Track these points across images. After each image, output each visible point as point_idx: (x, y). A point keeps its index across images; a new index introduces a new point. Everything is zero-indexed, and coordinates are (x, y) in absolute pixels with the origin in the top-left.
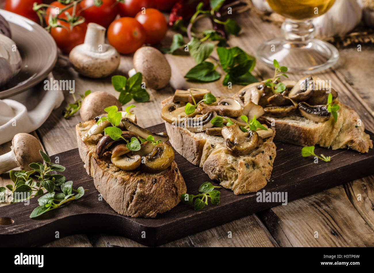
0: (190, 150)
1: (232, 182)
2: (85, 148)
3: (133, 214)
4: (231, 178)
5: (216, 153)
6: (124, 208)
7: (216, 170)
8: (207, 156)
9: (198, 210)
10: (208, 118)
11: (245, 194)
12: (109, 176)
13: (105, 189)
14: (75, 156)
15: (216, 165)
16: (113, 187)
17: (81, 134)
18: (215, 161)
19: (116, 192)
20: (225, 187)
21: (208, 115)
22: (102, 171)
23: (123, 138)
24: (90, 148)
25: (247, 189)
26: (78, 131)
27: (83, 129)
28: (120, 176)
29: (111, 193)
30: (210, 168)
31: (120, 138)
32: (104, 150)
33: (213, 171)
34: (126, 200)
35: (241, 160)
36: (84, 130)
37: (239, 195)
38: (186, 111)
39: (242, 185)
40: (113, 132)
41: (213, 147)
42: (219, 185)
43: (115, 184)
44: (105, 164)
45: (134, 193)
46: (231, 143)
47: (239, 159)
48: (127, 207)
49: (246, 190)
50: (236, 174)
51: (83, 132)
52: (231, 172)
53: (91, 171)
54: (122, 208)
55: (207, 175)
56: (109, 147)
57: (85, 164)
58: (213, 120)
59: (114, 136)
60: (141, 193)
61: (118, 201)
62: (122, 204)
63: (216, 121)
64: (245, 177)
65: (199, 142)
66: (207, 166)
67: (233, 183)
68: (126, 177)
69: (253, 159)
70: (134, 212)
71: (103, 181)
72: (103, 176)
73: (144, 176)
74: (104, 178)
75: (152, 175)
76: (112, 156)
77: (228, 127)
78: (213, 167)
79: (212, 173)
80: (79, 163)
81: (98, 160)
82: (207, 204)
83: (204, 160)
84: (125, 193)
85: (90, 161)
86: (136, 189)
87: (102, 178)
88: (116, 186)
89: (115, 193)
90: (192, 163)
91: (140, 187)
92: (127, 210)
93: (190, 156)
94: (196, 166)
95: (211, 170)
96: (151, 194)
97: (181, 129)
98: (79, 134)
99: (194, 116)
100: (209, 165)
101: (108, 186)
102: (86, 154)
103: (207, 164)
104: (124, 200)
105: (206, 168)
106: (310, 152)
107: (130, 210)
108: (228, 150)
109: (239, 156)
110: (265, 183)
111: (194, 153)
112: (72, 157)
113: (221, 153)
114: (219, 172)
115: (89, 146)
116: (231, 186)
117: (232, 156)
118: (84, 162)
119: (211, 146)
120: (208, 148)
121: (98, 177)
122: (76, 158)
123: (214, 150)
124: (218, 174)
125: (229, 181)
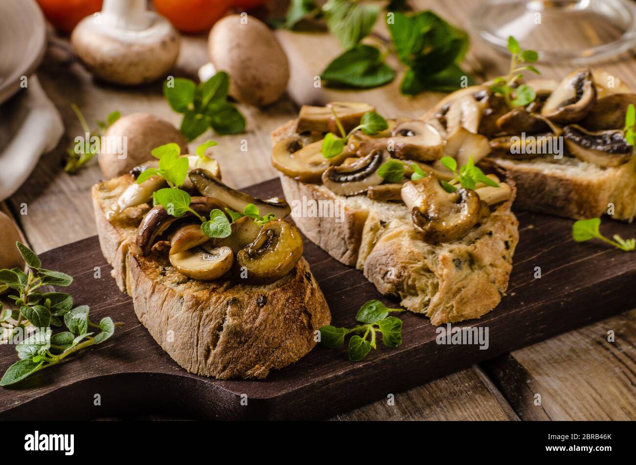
0: (336, 233)
1: (427, 299)
2: (112, 234)
3: (219, 372)
4: (423, 291)
5: (390, 238)
6: (199, 359)
7: (392, 273)
8: (372, 246)
9: (357, 359)
10: (372, 165)
11: (455, 323)
12: (166, 293)
13: (158, 320)
14: (92, 253)
15: (391, 264)
16: (175, 316)
17: (104, 205)
18: (388, 255)
19: (183, 327)
20: (411, 310)
21: (372, 158)
22: (150, 283)
23: (193, 211)
24: (123, 234)
25: (458, 313)
26: (97, 199)
27: (107, 194)
28: (190, 291)
29: (172, 329)
30: (378, 269)
31: (188, 212)
32: (153, 237)
33: (386, 278)
34: (202, 342)
35: (445, 252)
36: (109, 198)
37: (443, 325)
38: (324, 150)
39: (448, 305)
41: (384, 227)
42: (399, 306)
43: (178, 310)
44: (157, 267)
45: (220, 328)
46: (422, 217)
47: (440, 249)
48: (207, 357)
49: (456, 316)
50: (435, 282)
51: (107, 201)
52: (424, 278)
53: (127, 283)
54: (196, 359)
55: (373, 285)
56: (165, 232)
57: (113, 268)
58: (383, 169)
59: (173, 208)
60: (234, 326)
61: (188, 346)
62: (195, 350)
63: (390, 170)
64: (455, 288)
65: (354, 215)
66: (372, 267)
67: (429, 301)
68: (203, 294)
69: (470, 248)
70: (220, 367)
71: (153, 304)
72: (153, 292)
73: (239, 290)
74: (155, 297)
75: (255, 288)
76: (171, 251)
77: (415, 183)
78: (386, 269)
79: (382, 281)
81: (142, 260)
82: (375, 348)
83: (365, 254)
84: (201, 328)
85: (124, 261)
86: (224, 320)
87: (151, 297)
88: (181, 313)
89: (179, 329)
90: (341, 260)
91: (233, 315)
92: (206, 363)
93: (335, 245)
94: (350, 267)
95: (380, 275)
96: (256, 329)
97: (315, 190)
98: (99, 206)
99: (341, 161)
100: (378, 264)
101: (165, 315)
102: (116, 247)
103: (371, 263)
104: (199, 342)
105: (370, 271)
106: (590, 231)
107: (211, 364)
108: (417, 231)
109: (441, 243)
110: (497, 299)
111: (343, 239)
112: (85, 254)
113: (401, 238)
114: (398, 280)
115: (122, 230)
116: (424, 308)
117: (426, 244)
118: (111, 264)
119: (379, 223)
120: (373, 227)
121: (142, 296)
122: (93, 256)
123: (387, 231)
124: (396, 282)
125: (420, 296)
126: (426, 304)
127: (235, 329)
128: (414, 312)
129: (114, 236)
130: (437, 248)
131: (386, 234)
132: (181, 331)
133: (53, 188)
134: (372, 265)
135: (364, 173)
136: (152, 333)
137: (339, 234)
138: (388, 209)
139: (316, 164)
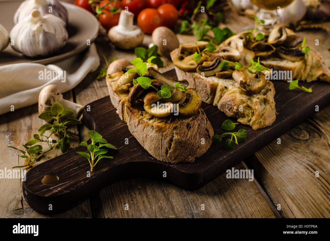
0: (204, 91)
1: (249, 119)
2: (117, 97)
3: (172, 160)
4: (248, 115)
5: (230, 94)
6: (163, 154)
7: (234, 108)
8: (221, 97)
9: (229, 149)
10: (216, 64)
11: (262, 128)
12: (145, 124)
13: (142, 136)
14: (107, 103)
15: (233, 105)
16: (150, 135)
17: (112, 84)
18: (231, 101)
19: (154, 140)
20: (243, 123)
21: (216, 61)
22: (137, 120)
23: (152, 86)
24: (121, 97)
25: (263, 124)
26: (109, 82)
27: (112, 80)
28: (156, 123)
29: (149, 141)
30: (227, 107)
31: (150, 87)
32: (135, 98)
33: (231, 110)
34: (164, 147)
35: (255, 100)
36: (114, 81)
37: (258, 130)
38: (194, 59)
39: (259, 121)
40: (143, 82)
41: (226, 89)
42: (237, 122)
43: (152, 132)
44: (139, 112)
45: (171, 140)
46: (243, 84)
47: (253, 98)
48: (167, 153)
49: (263, 125)
50: (252, 111)
51: (113, 83)
52: (248, 110)
53: (124, 117)
54: (161, 154)
55: (223, 113)
56: (140, 96)
57: (117, 110)
58: (221, 66)
59: (144, 85)
60: (178, 139)
61: (156, 149)
62: (161, 151)
63: (224, 65)
64: (261, 114)
65: (213, 85)
66: (223, 106)
67: (251, 119)
68: (161, 125)
69: (265, 97)
70: (173, 158)
71: (139, 129)
72: (139, 124)
73: (177, 122)
74: (140, 126)
75: (184, 120)
76: (145, 104)
77: (238, 71)
78: (231, 107)
79: (229, 112)
80: (112, 109)
81: (131, 109)
82: (237, 144)
83: (217, 100)
84: (163, 141)
85: (122, 108)
86: (173, 136)
87: (138, 125)
88: (153, 134)
89: (153, 141)
90: (206, 102)
91: (177, 134)
92: (166, 156)
93: (203, 96)
94: (210, 105)
95: (228, 109)
96: (187, 140)
97: (193, 75)
98: (110, 85)
99: (202, 63)
100: (226, 105)
101: (145, 134)
102: (118, 102)
103: (223, 104)
104: (163, 147)
105: (222, 107)
106: (295, 85)
107: (169, 157)
108: (242, 91)
109: (253, 95)
110: (275, 117)
111: (207, 94)
112: (105, 104)
113: (235, 94)
114: (237, 111)
115: (121, 95)
116: (248, 122)
117: (246, 96)
118: (116, 108)
119: (224, 87)
120: (221, 89)
121: (133, 124)
122: (108, 104)
123: (228, 91)
124: (236, 112)
125: (246, 118)
126: (249, 121)
127: (179, 141)
128: (245, 124)
129: (117, 98)
130: (251, 97)
131: (228, 92)
132: (154, 141)
133: (91, 86)
134: (223, 105)
135: (213, 67)
136: (139, 141)
137: (205, 92)
138: (226, 81)
139: (192, 65)
